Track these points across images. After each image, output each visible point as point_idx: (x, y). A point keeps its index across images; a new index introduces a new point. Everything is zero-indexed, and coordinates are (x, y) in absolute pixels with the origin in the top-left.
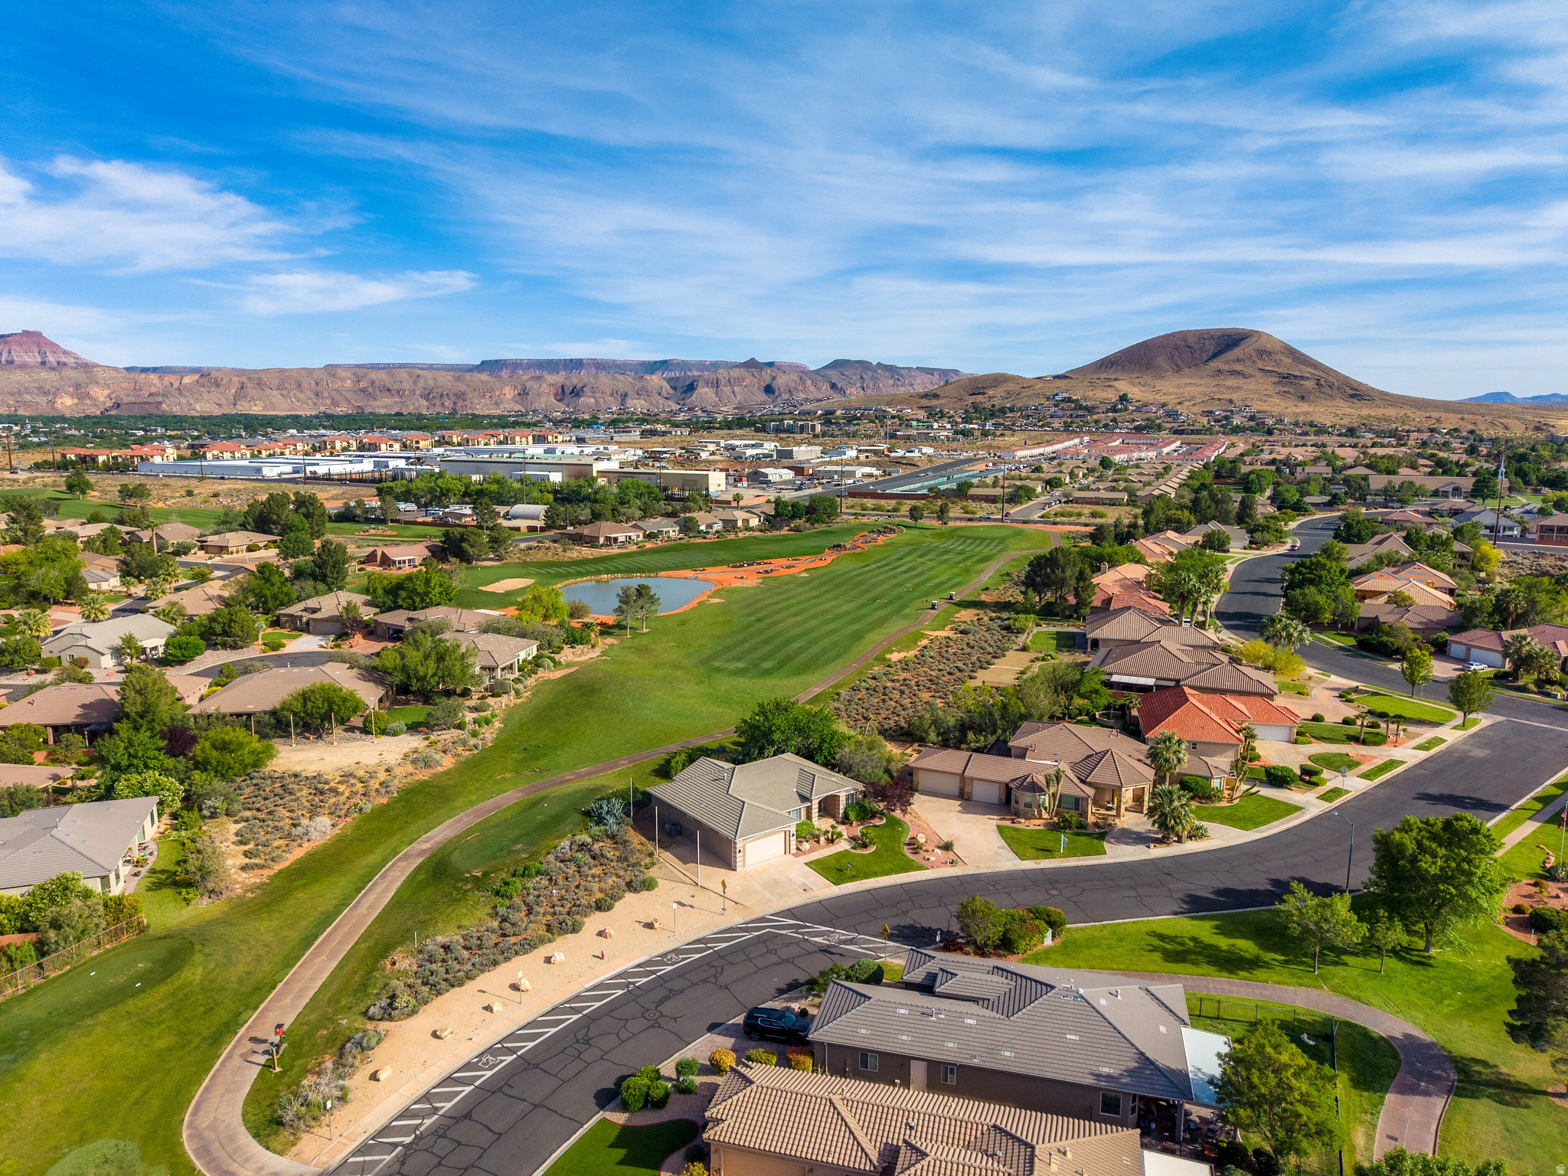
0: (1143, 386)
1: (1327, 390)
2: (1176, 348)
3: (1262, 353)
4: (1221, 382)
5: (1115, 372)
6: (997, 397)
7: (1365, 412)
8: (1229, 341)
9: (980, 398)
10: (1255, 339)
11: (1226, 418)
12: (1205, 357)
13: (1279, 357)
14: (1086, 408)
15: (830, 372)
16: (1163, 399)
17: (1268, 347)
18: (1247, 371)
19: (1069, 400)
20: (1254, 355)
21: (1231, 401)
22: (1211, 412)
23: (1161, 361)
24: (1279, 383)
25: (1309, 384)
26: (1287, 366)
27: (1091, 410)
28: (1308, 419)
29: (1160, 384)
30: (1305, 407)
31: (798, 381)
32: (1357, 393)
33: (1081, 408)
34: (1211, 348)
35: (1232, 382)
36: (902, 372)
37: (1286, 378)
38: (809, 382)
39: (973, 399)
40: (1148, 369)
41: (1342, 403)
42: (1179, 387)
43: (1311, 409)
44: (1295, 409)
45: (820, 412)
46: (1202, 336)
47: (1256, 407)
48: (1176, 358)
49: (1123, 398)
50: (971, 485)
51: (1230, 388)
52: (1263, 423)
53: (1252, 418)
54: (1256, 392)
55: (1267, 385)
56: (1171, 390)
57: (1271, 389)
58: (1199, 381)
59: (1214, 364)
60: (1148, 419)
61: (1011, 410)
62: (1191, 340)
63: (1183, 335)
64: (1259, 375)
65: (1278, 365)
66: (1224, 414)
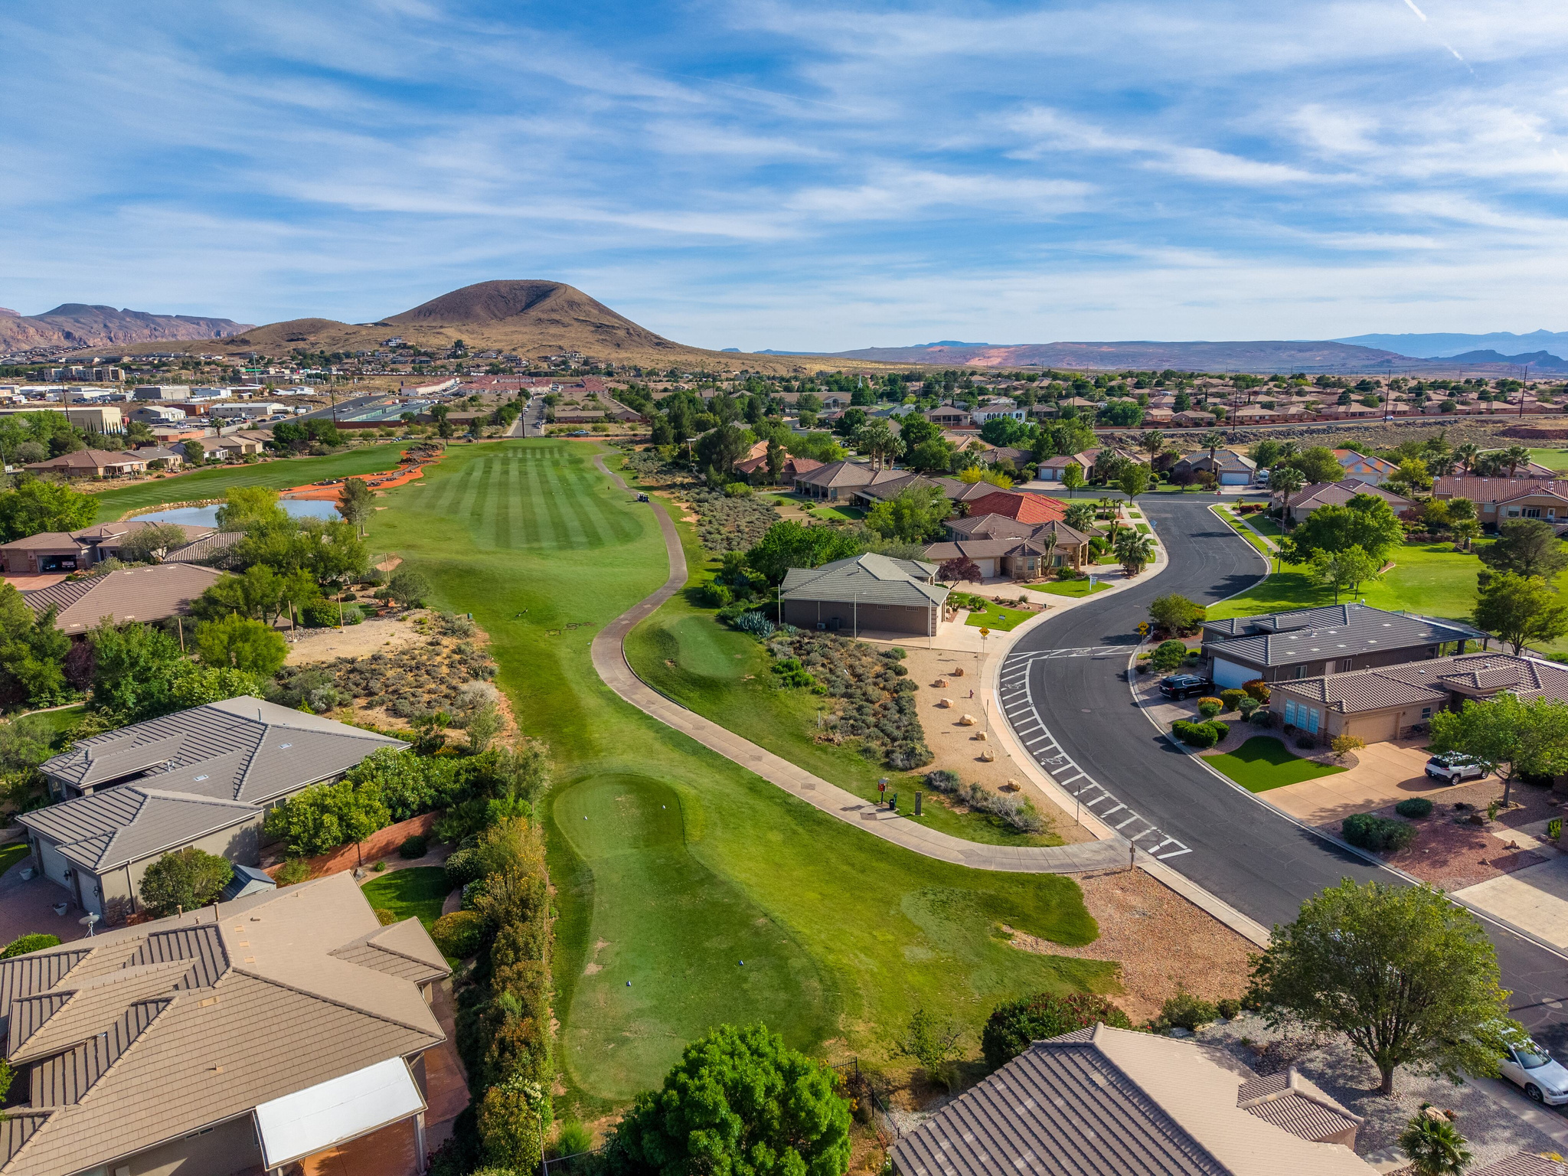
0: (472, 333)
1: (636, 338)
2: (491, 297)
3: (572, 304)
4: (544, 330)
5: (434, 320)
6: (321, 343)
7: (672, 358)
8: (537, 294)
9: (301, 345)
10: (563, 290)
11: (564, 363)
12: (519, 307)
13: (587, 308)
14: (426, 354)
15: (60, 319)
16: (497, 346)
17: (576, 298)
18: (566, 320)
19: (404, 346)
20: (566, 306)
21: (561, 348)
22: (546, 357)
23: (478, 309)
24: (596, 331)
25: (621, 333)
26: (596, 317)
27: (431, 356)
28: (632, 364)
29: (487, 332)
30: (623, 354)
31: (16, 329)
32: (660, 343)
33: (419, 354)
34: (523, 298)
35: (553, 330)
36: (159, 320)
37: (599, 327)
38: (32, 331)
39: (293, 345)
40: (467, 318)
41: (651, 350)
42: (506, 335)
43: (629, 355)
44: (616, 355)
45: (97, 360)
46: (514, 286)
47: (584, 354)
48: (492, 307)
49: (459, 344)
50: (447, 410)
51: (554, 336)
52: (597, 367)
53: (586, 363)
54: (578, 339)
55: (586, 333)
56: (500, 337)
57: (592, 338)
58: (524, 329)
59: (534, 313)
60: (491, 365)
61: (348, 355)
62: (503, 290)
63: (495, 285)
64: (576, 324)
65: (588, 315)
66: (561, 359)
